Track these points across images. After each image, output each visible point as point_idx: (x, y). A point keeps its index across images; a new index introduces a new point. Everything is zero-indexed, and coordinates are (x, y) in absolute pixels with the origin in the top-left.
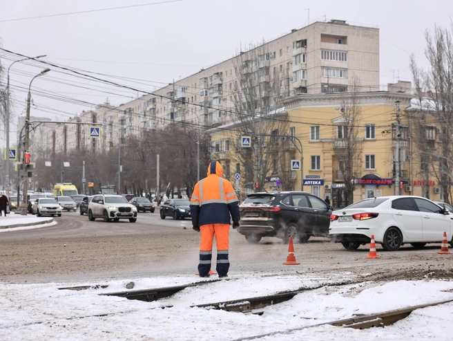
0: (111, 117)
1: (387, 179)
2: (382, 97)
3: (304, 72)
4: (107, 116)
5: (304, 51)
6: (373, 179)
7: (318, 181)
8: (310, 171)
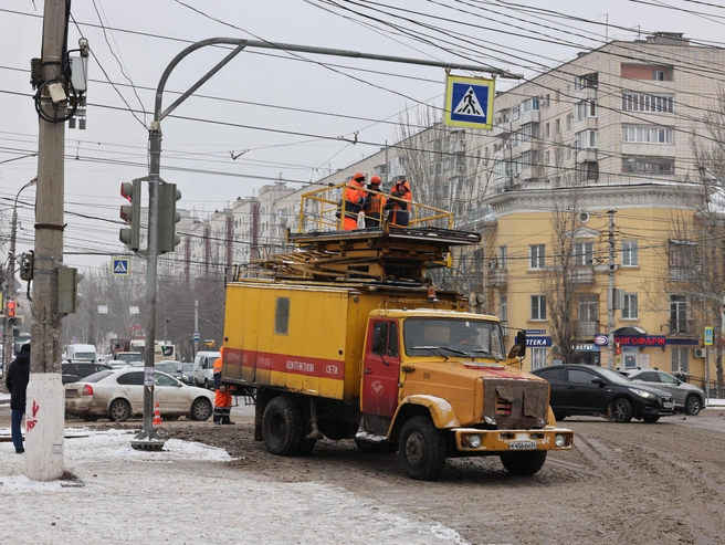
0: (283, 211)
1: (657, 337)
2: (650, 193)
3: (592, 134)
4: (277, 208)
5: (593, 96)
6: (633, 337)
7: (542, 339)
8: (529, 323)
